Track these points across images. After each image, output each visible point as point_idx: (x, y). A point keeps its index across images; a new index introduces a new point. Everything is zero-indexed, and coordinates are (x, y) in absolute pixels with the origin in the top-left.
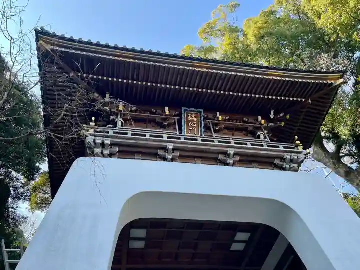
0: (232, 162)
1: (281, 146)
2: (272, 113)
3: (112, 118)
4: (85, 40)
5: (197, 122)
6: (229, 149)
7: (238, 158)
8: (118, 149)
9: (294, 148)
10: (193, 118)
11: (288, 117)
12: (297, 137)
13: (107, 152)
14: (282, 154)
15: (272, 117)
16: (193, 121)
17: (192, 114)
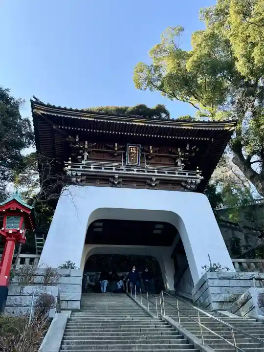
0: (154, 185)
1: (187, 173)
2: (188, 146)
3: (81, 151)
4: (62, 107)
5: (136, 153)
6: (153, 177)
7: (158, 182)
8: (85, 177)
9: (194, 175)
10: (133, 150)
11: (198, 150)
12: (198, 167)
13: (79, 180)
14: (186, 179)
15: (188, 149)
16: (134, 153)
17: (133, 148)
